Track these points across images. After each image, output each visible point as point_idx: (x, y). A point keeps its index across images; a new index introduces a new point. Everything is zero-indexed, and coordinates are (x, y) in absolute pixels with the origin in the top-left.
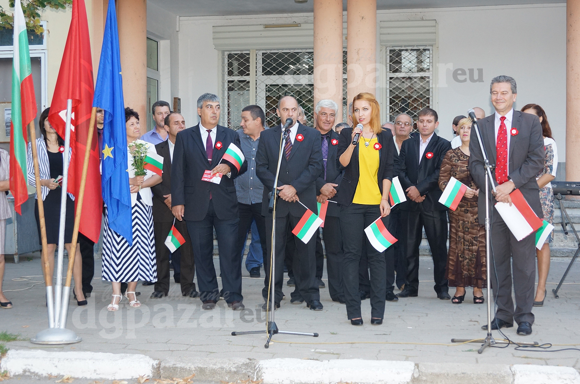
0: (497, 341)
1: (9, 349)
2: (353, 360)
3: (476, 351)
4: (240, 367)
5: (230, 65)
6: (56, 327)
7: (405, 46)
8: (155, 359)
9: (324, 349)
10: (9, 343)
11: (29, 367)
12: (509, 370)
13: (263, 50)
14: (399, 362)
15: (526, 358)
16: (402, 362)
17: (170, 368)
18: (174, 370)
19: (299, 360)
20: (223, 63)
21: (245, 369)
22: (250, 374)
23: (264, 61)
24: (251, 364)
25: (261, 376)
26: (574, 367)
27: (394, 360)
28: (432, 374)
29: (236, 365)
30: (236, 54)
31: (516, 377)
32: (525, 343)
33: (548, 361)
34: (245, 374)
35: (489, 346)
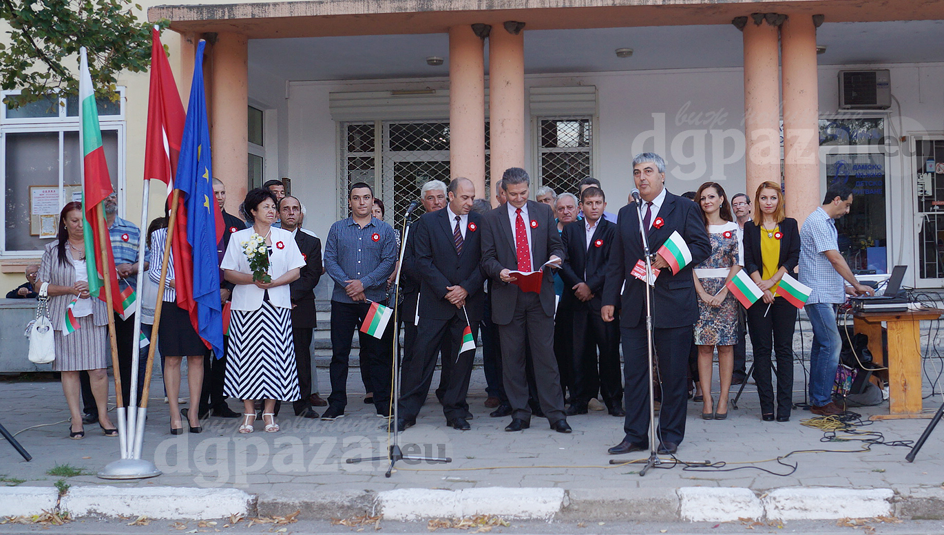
0: (662, 461)
1: (70, 486)
2: (491, 488)
3: (637, 473)
4: (355, 501)
5: (351, 139)
6: (129, 457)
7: (559, 116)
8: (250, 494)
9: (457, 477)
10: (71, 478)
11: (95, 507)
12: (675, 494)
13: (390, 121)
14: (546, 488)
15: (694, 479)
16: (549, 489)
17: (269, 504)
18: (275, 506)
19: (427, 490)
20: (342, 137)
21: (360, 503)
22: (367, 508)
23: (391, 134)
24: (368, 496)
25: (380, 511)
26: (749, 488)
27: (540, 487)
28: (585, 502)
29: (350, 498)
30: (358, 126)
31: (684, 502)
32: (695, 462)
33: (720, 482)
34: (361, 508)
35: (654, 467)
